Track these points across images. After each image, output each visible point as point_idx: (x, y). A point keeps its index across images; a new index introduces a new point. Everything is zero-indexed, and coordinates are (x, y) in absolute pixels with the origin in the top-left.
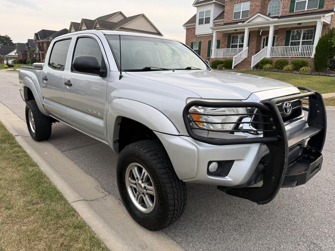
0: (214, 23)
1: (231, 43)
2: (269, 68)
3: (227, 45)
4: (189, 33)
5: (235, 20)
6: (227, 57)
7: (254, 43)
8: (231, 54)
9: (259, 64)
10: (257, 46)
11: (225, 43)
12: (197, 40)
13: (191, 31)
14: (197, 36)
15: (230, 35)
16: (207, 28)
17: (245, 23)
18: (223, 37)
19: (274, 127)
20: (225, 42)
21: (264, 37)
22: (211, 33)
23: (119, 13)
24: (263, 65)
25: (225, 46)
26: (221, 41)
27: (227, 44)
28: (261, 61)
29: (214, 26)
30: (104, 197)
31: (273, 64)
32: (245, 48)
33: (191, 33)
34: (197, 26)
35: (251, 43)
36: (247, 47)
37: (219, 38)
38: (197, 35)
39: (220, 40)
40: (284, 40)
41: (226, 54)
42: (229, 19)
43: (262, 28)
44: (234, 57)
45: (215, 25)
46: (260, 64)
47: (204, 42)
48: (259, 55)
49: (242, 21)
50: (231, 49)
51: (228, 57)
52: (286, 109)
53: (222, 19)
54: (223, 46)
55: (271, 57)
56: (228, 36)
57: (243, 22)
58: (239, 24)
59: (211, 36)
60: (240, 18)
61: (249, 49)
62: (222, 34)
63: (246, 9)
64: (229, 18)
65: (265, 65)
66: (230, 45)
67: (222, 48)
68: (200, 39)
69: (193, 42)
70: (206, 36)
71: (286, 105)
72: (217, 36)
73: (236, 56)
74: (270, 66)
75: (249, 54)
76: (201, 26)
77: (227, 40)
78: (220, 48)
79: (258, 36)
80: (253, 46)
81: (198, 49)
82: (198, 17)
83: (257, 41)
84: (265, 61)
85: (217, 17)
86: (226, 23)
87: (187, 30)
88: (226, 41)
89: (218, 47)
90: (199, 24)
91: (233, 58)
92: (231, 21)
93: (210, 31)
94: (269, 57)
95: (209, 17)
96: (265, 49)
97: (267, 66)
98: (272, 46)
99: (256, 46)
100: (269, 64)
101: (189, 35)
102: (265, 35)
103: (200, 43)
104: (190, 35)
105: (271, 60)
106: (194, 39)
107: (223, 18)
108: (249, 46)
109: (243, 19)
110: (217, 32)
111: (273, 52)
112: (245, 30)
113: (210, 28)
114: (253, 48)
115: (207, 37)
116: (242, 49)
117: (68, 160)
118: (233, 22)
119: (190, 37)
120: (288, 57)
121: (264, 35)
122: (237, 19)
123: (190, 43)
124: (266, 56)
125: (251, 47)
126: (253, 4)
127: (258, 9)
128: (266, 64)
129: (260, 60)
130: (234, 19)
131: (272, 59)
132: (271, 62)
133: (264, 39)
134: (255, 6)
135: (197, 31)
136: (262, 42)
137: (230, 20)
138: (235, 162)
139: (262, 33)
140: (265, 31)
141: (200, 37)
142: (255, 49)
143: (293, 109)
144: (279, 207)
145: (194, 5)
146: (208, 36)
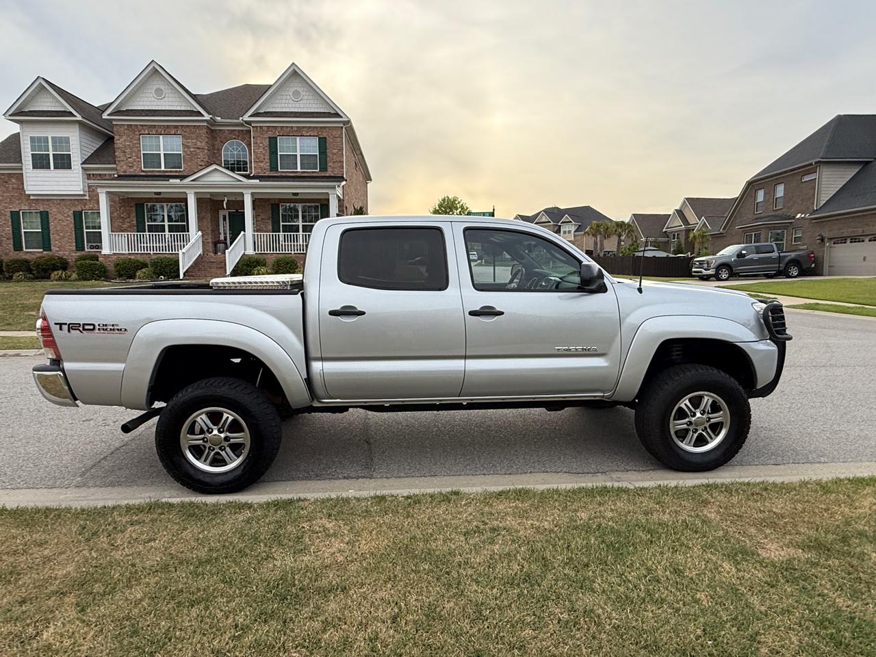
14: (31, 198)
17: (187, 181)
27: (135, 222)
34: (27, 171)
38: (29, 195)
40: (270, 222)
63: (174, 151)
70: (63, 200)
81: (40, 230)
92: (139, 172)
106: (19, 204)
115: (68, 203)
120: (290, 252)
124: (245, 250)
126: (189, 143)
127: (203, 156)
134: (194, 148)
145: (10, 115)
146: (71, 200)
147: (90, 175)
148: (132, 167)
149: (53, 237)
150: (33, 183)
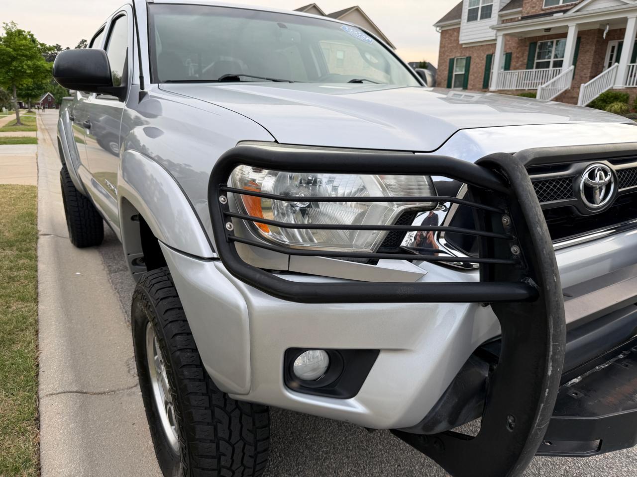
0: (500, 16)
1: (536, 58)
2: (619, 111)
3: (528, 62)
4: (447, 39)
5: (548, 9)
6: (525, 88)
7: (587, 58)
8: (533, 82)
9: (597, 103)
10: (596, 64)
11: (521, 59)
12: (462, 53)
13: (451, 36)
14: (464, 46)
15: (535, 41)
16: (486, 27)
18: (518, 47)
19: (515, 249)
20: (523, 57)
21: (615, 43)
22: (494, 38)
23: (312, 6)
24: (605, 104)
25: (521, 65)
26: (514, 56)
27: (526, 61)
28: (601, 95)
29: (501, 22)
30: (132, 387)
31: (631, 102)
32: (567, 67)
33: (451, 40)
35: (581, 57)
36: (570, 66)
37: (510, 48)
38: (462, 44)
39: (511, 53)
41: (523, 82)
42: (533, 7)
43: (608, 22)
44: (539, 88)
45: (503, 22)
46: (600, 103)
47: (478, 57)
48: (597, 82)
49: (563, 9)
50: (534, 70)
51: (527, 88)
52: (590, 191)
53: (519, 7)
54: (518, 65)
55: (627, 86)
56: (531, 44)
57: (565, 12)
58: (555, 15)
59: (492, 44)
60: (559, 3)
61: (577, 71)
62: (517, 40)
64: (534, 5)
65: (610, 104)
66: (533, 64)
67: (515, 69)
68: (469, 51)
69: (453, 59)
70: (482, 45)
71: (592, 175)
72: (505, 44)
73: (544, 86)
74: (623, 107)
75: (576, 82)
76: (473, 23)
77: (527, 53)
78: (511, 69)
79: (598, 41)
80: (585, 63)
81: (463, 73)
82: (468, 6)
83: (595, 52)
84: (611, 94)
85: (508, 4)
86: (526, 15)
87: (442, 33)
88: (525, 55)
89: (507, 67)
90: (469, 20)
91: (537, 90)
93: (490, 35)
94: (621, 88)
95: (491, 4)
96: (613, 69)
97: (616, 106)
98: (631, 62)
99: (593, 64)
100: (620, 102)
101: (446, 45)
102: (616, 38)
103: (469, 59)
104: (449, 44)
105: (625, 93)
107: (521, 6)
108: (577, 64)
109: (567, 6)
110: (505, 35)
111: (631, 76)
112: (570, 28)
113: (490, 27)
114: (585, 69)
115: (485, 47)
116: (560, 70)
117: (111, 291)
118: (542, 12)
119: (447, 47)
121: (614, 39)
122: (554, 4)
123: (448, 61)
125: (581, 66)
128: (612, 103)
129: (600, 93)
130: (545, 6)
131: (628, 90)
132: (625, 97)
133: (613, 48)
135: (463, 35)
136: (607, 55)
137: (536, 8)
138: (381, 357)
139: (607, 34)
140: (615, 31)
141: (470, 47)
142: (590, 70)
143: (620, 190)
144: (567, 472)
147: (504, 20)
148: (535, 7)
149: (471, 77)
150: (465, 34)
